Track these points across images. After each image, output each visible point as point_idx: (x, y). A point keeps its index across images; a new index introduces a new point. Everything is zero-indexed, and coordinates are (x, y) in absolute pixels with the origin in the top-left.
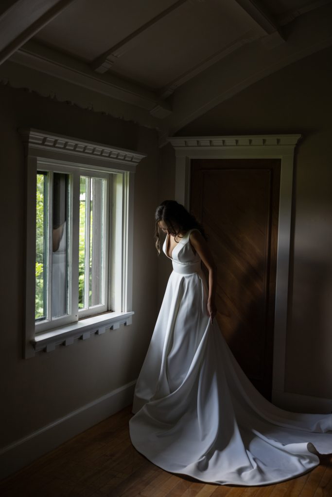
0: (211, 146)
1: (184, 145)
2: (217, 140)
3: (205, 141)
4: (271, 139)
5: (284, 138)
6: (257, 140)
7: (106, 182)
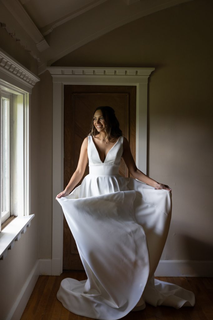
0: (83, 75)
1: (61, 73)
2: (89, 70)
3: (79, 70)
4: (131, 71)
5: (141, 71)
6: (120, 71)
7: (9, 102)
